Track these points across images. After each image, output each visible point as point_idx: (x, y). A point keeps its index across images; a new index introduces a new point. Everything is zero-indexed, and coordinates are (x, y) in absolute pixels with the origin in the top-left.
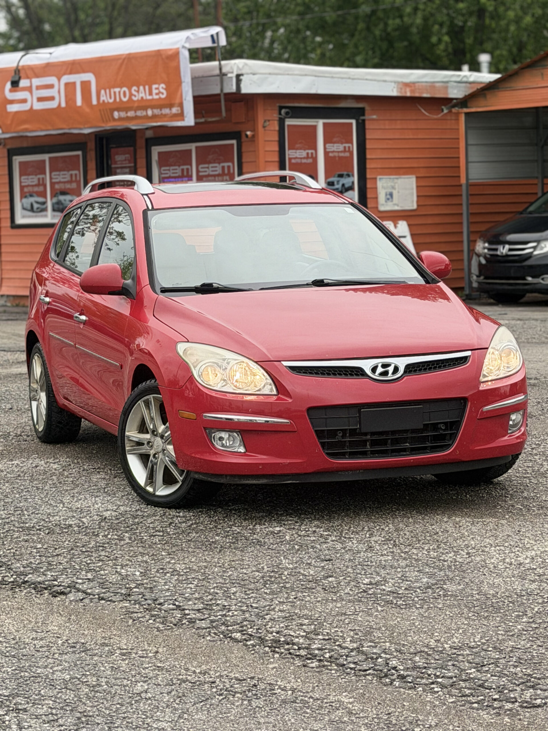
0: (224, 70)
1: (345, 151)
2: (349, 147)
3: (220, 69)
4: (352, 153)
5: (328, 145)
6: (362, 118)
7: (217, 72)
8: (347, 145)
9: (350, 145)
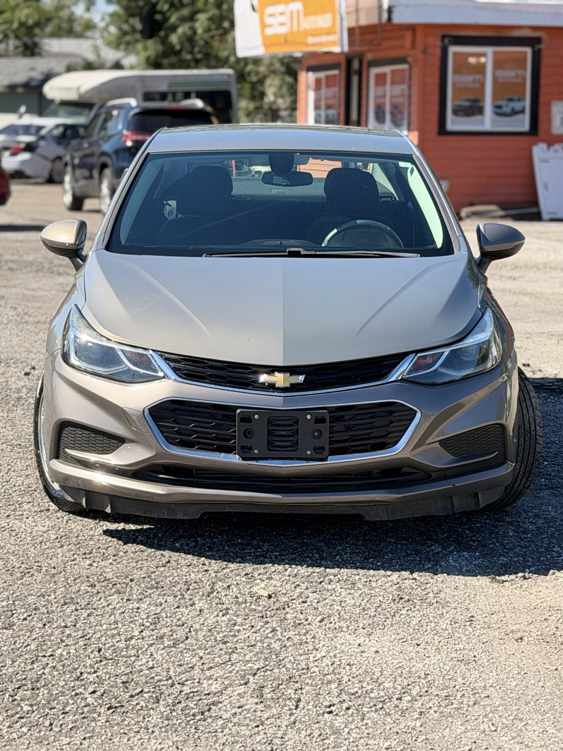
1: (517, 76)
2: (522, 74)
4: (524, 80)
5: (497, 71)
6: (537, 47)
8: (520, 72)
9: (523, 71)
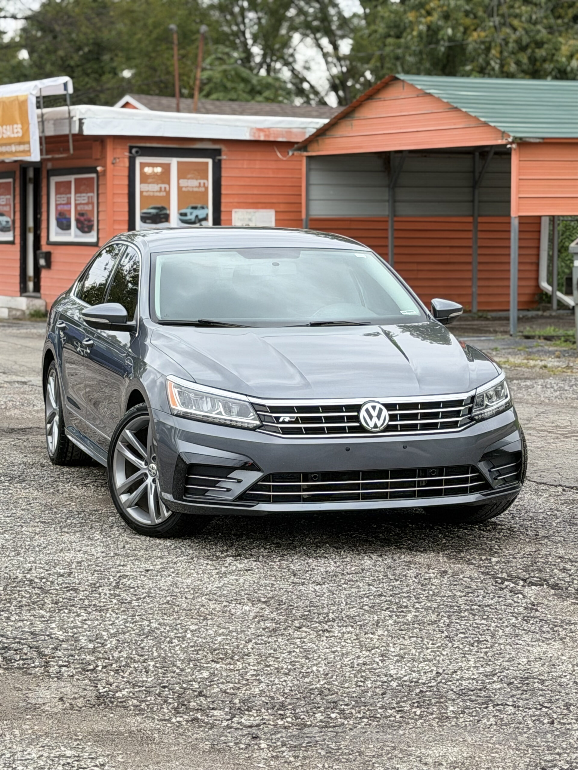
0: (72, 115)
1: (200, 186)
2: (204, 184)
3: (69, 113)
4: (207, 189)
5: (181, 181)
6: (218, 158)
7: (67, 115)
8: (202, 181)
9: (205, 181)
